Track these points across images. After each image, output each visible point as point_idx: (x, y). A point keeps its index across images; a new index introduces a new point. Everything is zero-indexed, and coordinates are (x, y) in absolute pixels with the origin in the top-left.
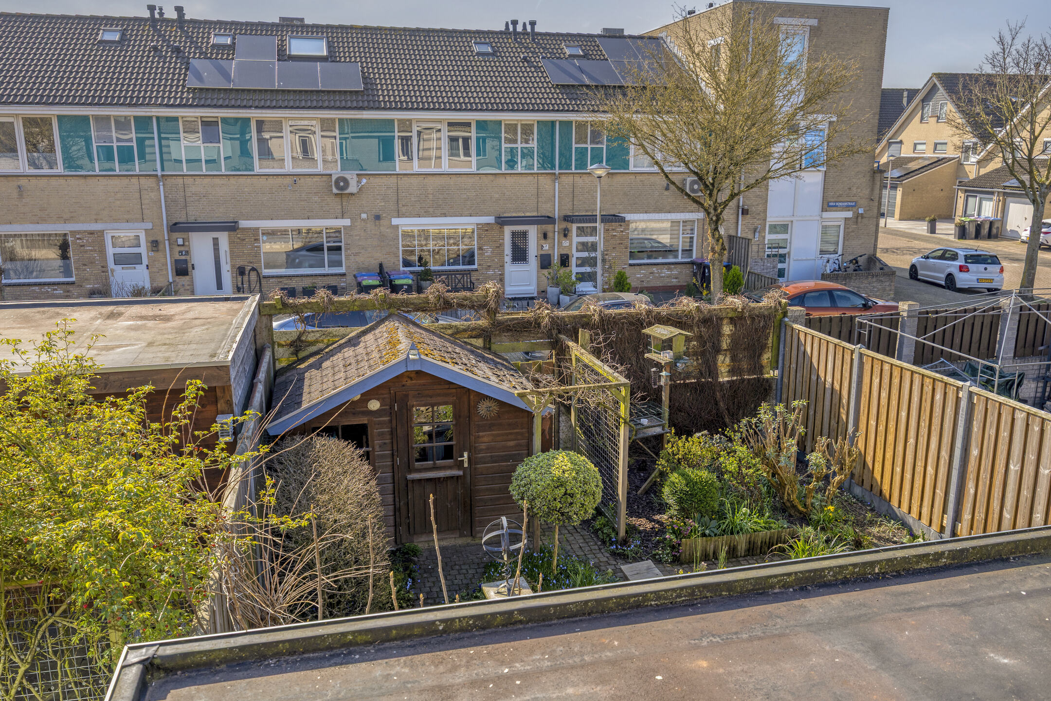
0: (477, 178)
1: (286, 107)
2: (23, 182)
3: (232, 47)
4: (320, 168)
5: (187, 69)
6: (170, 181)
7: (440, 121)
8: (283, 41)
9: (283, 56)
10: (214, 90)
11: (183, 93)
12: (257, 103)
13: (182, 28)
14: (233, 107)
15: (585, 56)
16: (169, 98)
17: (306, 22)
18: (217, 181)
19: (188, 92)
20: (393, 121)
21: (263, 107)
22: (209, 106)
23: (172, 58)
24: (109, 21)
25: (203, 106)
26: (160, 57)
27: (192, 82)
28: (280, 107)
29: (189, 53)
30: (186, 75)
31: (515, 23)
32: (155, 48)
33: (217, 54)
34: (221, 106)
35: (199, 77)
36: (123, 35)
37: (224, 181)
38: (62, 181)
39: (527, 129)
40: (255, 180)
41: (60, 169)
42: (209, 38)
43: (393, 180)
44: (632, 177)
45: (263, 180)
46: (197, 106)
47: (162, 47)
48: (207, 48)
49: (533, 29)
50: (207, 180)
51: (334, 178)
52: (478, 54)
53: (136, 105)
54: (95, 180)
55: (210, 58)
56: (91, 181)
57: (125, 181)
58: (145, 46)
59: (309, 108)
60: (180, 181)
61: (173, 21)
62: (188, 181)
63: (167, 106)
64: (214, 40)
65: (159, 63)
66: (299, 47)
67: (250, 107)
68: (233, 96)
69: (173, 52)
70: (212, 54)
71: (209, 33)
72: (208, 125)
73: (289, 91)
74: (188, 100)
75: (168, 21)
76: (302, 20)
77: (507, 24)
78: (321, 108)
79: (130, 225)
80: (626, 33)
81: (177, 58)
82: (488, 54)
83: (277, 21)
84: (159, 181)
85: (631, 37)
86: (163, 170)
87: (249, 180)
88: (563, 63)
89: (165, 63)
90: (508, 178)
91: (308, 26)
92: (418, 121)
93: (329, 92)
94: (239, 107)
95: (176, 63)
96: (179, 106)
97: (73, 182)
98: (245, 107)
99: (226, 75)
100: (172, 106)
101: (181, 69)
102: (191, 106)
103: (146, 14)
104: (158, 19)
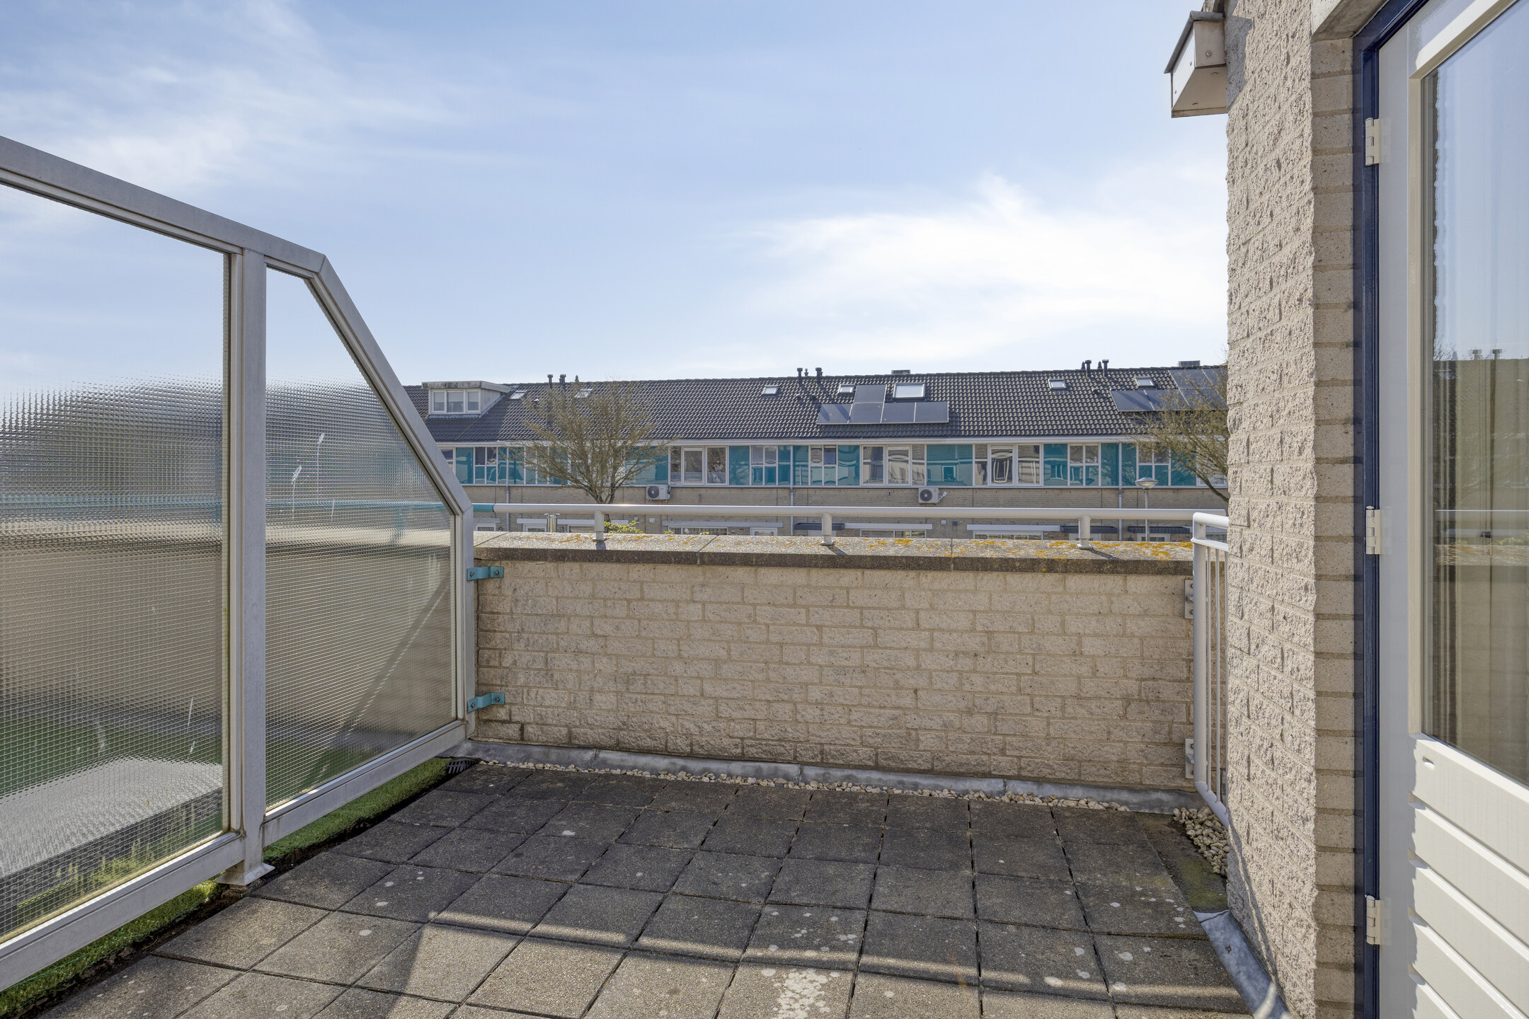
0: (1044, 492)
1: (886, 437)
2: (703, 491)
3: (852, 395)
4: (910, 484)
5: (818, 412)
6: (798, 492)
7: (1012, 445)
8: (891, 388)
9: (890, 399)
10: (835, 425)
11: (813, 428)
12: (865, 434)
13: (819, 382)
14: (847, 437)
15: (1156, 386)
16: (803, 432)
17: (912, 373)
18: (831, 492)
19: (817, 428)
20: (970, 446)
21: (869, 437)
22: (830, 437)
23: (809, 404)
24: (771, 381)
25: (826, 437)
26: (801, 404)
27: (821, 421)
28: (882, 437)
29: (822, 400)
30: (817, 416)
31: (1089, 362)
32: (799, 398)
33: (841, 400)
34: (839, 437)
35: (826, 416)
36: (779, 390)
37: (837, 492)
38: (727, 491)
39: (1091, 451)
40: (859, 492)
41: (727, 484)
42: (837, 389)
43: (970, 493)
44: (1200, 492)
45: (865, 492)
46: (822, 438)
47: (804, 396)
48: (835, 396)
49: (1106, 366)
50: (825, 492)
51: (920, 491)
52: (1053, 390)
53: (780, 438)
54: (748, 491)
55: (836, 403)
56: (745, 491)
57: (768, 492)
58: (792, 397)
59: (904, 437)
60: (805, 492)
61: (814, 378)
62: (811, 492)
63: (801, 438)
64: (840, 390)
65: (800, 408)
66: (902, 392)
67: (860, 437)
68: (848, 429)
69: (810, 400)
70: (837, 400)
71: (838, 385)
72: (829, 451)
73: (890, 425)
74: (816, 433)
75: (810, 378)
76: (908, 371)
77: (1100, 364)
78: (913, 436)
79: (769, 524)
80: (1202, 364)
81: (813, 404)
82: (1061, 389)
83: (890, 373)
84: (790, 492)
85: (1206, 368)
86: (794, 484)
87: (855, 492)
88: (1132, 394)
89: (804, 408)
90: (1073, 492)
91: (912, 376)
92: (993, 445)
93: (921, 424)
94: (852, 437)
95: (812, 408)
96: (810, 438)
97: (734, 492)
98: (856, 437)
99: (845, 413)
100: (805, 438)
101: (814, 411)
102: (818, 438)
103: (796, 375)
104: (804, 378)
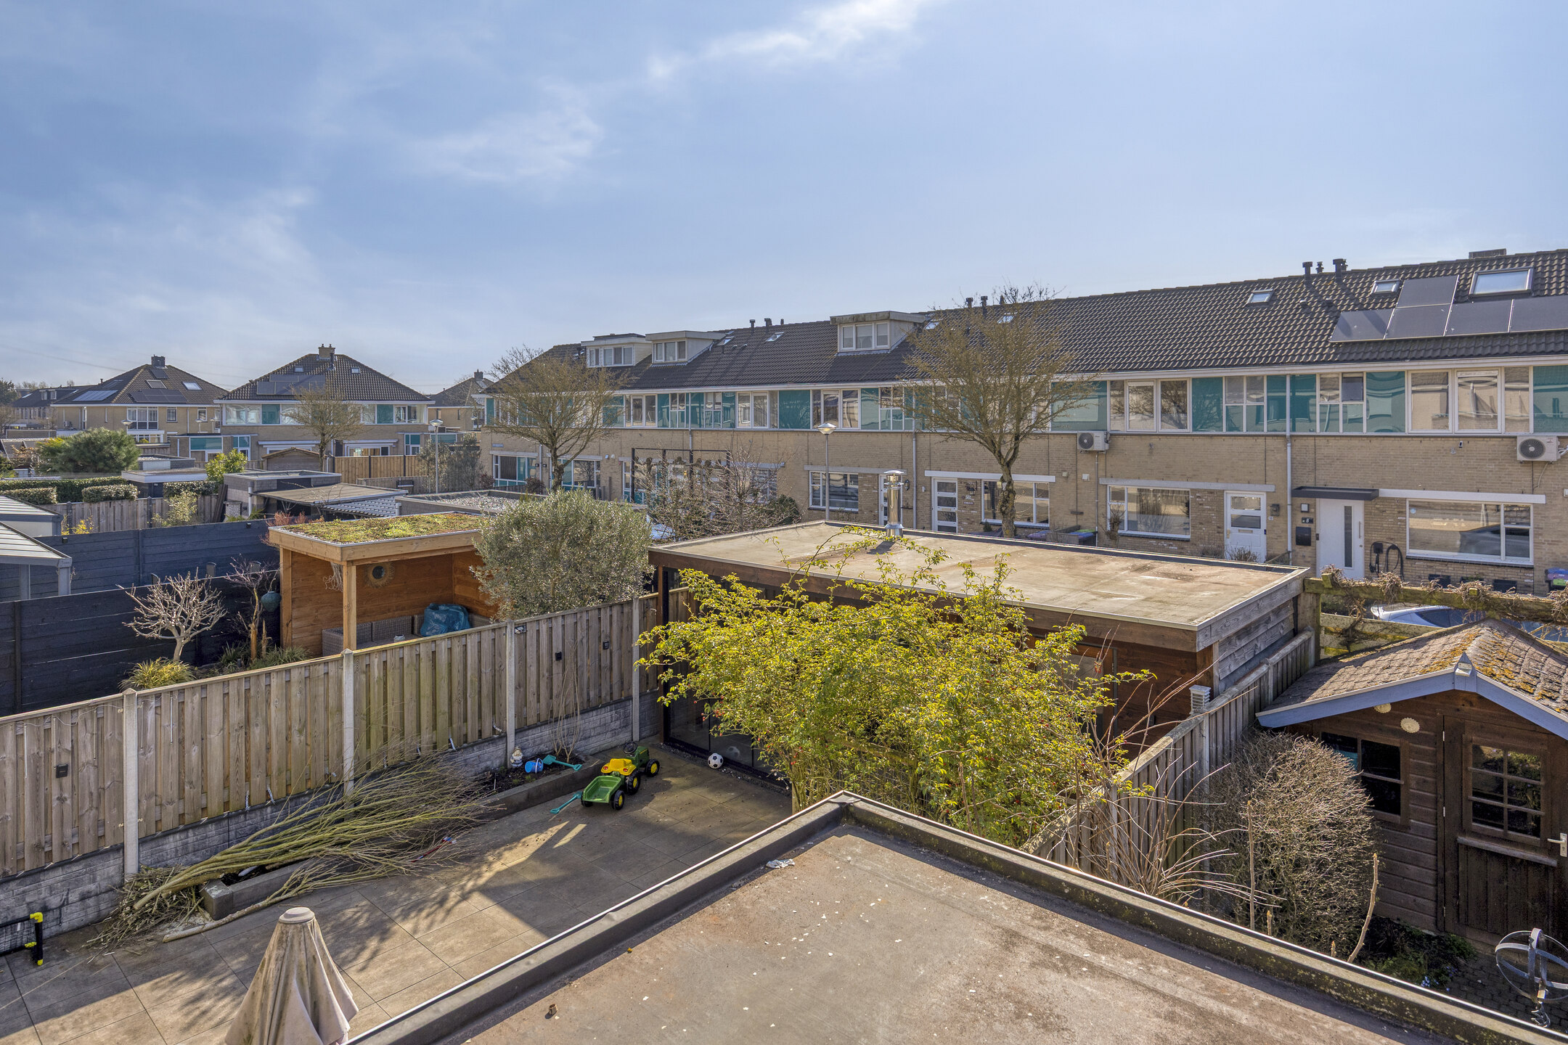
1: (1454, 357)
2: (1155, 440)
3: (1396, 295)
4: (1501, 429)
5: (1335, 323)
6: (1298, 443)
8: (1466, 280)
9: (1463, 296)
10: (1362, 343)
11: (1324, 348)
12: (1414, 355)
13: (1339, 281)
14: (1383, 360)
16: (1308, 355)
17: (1508, 253)
18: (1355, 442)
19: (1331, 348)
21: (1421, 359)
22: (1352, 361)
23: (1320, 313)
24: (1262, 283)
25: (1345, 361)
26: (1307, 314)
27: (1338, 337)
28: (1446, 357)
29: (1342, 306)
30: (1332, 329)
32: (1304, 305)
33: (1376, 304)
34: (1367, 360)
35: (1347, 330)
36: (1273, 295)
37: (1365, 442)
38: (1189, 440)
40: (1404, 442)
41: (1189, 430)
42: (1369, 288)
45: (1416, 442)
46: (1338, 362)
47: (1313, 302)
48: (1364, 299)
50: (1344, 441)
51: (1519, 442)
53: (1270, 364)
54: (1220, 440)
55: (1366, 309)
56: (1216, 441)
57: (1251, 441)
58: (1294, 304)
59: (1488, 355)
60: (1311, 441)
61: (1331, 275)
62: (1320, 442)
63: (1304, 363)
64: (1375, 289)
65: (1304, 319)
66: (1485, 285)
67: (1405, 359)
68: (1385, 348)
69: (1323, 307)
70: (1369, 304)
71: (1371, 282)
72: (1351, 382)
73: (1462, 338)
74: (1328, 355)
75: (1326, 275)
76: (1503, 251)
78: (1506, 354)
79: (1252, 486)
81: (1326, 313)
83: (1467, 257)
84: (1286, 442)
86: (1293, 429)
87: (1397, 442)
89: (1311, 319)
91: (1509, 257)
93: (1522, 334)
94: (1390, 360)
95: (1324, 318)
96: (1318, 362)
97: (1199, 441)
98: (1398, 359)
99: (1381, 326)
100: (1310, 363)
101: (1328, 324)
102: (1331, 362)
103: (1301, 272)
104: (1314, 276)
